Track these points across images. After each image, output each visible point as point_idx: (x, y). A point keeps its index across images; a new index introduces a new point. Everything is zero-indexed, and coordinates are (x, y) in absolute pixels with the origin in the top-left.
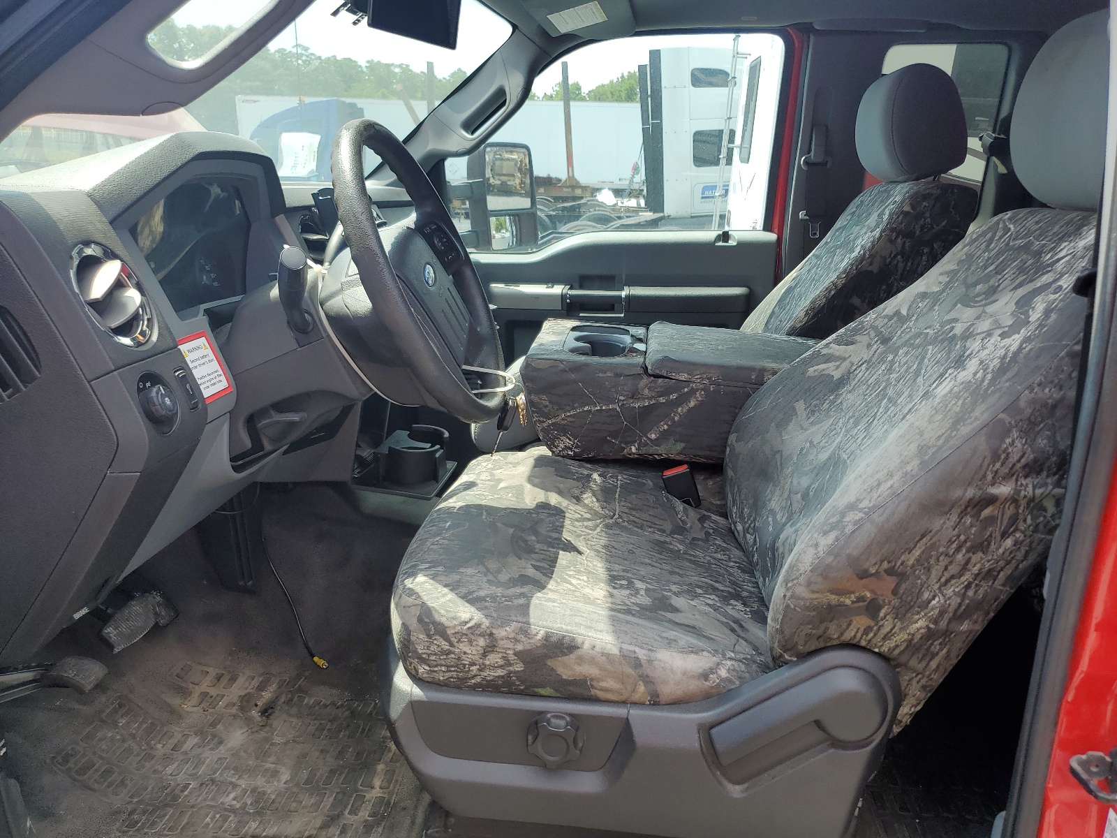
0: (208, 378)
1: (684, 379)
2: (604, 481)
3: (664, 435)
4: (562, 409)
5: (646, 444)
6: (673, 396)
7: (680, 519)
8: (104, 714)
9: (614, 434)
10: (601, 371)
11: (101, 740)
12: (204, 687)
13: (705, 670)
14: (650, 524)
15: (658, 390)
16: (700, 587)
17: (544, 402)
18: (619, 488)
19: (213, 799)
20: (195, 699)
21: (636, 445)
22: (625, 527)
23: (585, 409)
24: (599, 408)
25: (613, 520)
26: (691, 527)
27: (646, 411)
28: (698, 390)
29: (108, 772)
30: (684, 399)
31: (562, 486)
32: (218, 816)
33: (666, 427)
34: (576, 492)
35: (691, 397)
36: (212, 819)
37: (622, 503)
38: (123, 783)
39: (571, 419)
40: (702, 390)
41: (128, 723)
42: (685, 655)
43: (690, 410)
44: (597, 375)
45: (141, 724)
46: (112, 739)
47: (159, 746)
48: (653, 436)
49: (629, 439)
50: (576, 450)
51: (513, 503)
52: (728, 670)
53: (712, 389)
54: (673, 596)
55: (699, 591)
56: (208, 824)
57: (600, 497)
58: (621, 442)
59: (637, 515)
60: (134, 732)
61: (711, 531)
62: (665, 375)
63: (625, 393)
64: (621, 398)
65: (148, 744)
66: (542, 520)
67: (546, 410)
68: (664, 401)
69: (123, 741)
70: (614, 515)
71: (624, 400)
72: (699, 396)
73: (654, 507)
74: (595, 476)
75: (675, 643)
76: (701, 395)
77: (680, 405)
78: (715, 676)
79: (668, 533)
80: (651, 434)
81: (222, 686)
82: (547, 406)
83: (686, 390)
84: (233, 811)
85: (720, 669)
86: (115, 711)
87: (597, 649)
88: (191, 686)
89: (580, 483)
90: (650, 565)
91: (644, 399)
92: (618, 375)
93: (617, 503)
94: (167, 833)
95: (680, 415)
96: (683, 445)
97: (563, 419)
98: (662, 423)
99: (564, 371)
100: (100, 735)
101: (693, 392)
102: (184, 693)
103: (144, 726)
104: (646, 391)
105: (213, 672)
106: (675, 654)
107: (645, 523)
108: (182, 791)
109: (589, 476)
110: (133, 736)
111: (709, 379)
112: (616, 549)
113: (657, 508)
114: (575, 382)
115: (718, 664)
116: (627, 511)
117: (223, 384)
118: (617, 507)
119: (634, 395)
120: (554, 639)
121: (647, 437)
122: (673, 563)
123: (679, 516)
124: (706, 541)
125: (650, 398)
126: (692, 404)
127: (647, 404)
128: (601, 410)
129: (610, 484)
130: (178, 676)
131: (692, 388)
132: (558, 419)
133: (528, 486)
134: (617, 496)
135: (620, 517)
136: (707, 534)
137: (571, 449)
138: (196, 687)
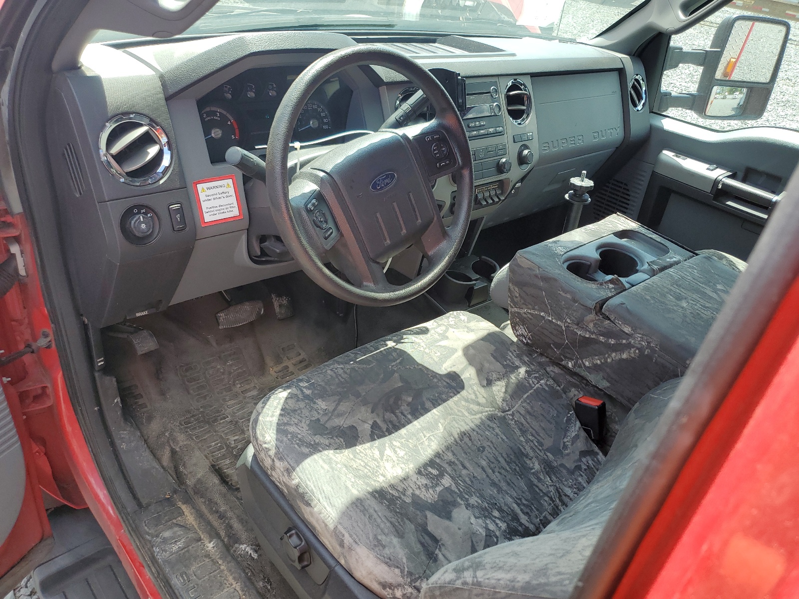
0: (218, 208)
1: (627, 332)
2: (525, 378)
3: (596, 368)
4: (526, 305)
5: (580, 367)
6: (612, 341)
7: (564, 443)
8: (224, 354)
9: (558, 346)
10: (564, 291)
11: (212, 368)
12: (289, 363)
13: (386, 582)
14: (534, 432)
15: (601, 329)
16: (500, 510)
17: (516, 293)
18: (532, 391)
19: (226, 434)
20: (280, 367)
21: (573, 362)
22: (508, 425)
23: (541, 314)
24: (550, 319)
25: (503, 414)
26: (568, 455)
27: (586, 342)
28: (633, 347)
29: (203, 387)
30: (618, 348)
31: (487, 365)
32: (219, 445)
33: (599, 362)
34: (494, 376)
35: (626, 350)
36: (215, 444)
37: (524, 404)
38: (205, 398)
39: (530, 317)
40: (638, 348)
41: (231, 365)
42: (379, 562)
43: (622, 360)
44: (559, 292)
45: (238, 368)
46: (219, 369)
47: (239, 386)
48: (587, 364)
49: (568, 355)
50: (529, 341)
51: (432, 362)
52: (404, 595)
53: (646, 353)
54: (464, 507)
55: (496, 513)
56: (211, 446)
57: (510, 390)
58: (561, 354)
59: (529, 420)
60: (232, 371)
61: (584, 467)
62: (612, 319)
63: (573, 318)
64: (568, 321)
65: (234, 382)
66: (438, 387)
67: (516, 300)
68: (603, 341)
69: (223, 373)
70: (509, 410)
71: (569, 323)
72: (633, 353)
73: (549, 421)
74: (522, 371)
75: (381, 548)
76: (635, 352)
77: (615, 351)
78: (391, 591)
79: (545, 448)
80: (586, 361)
81: (298, 368)
82: (517, 297)
83: (624, 341)
84: (228, 446)
85: (398, 589)
86: (230, 355)
87: (322, 516)
88: (286, 358)
89: (504, 370)
90: (483, 468)
91: (586, 330)
92: (575, 301)
93: (521, 401)
94: (194, 438)
95: (613, 360)
96: (608, 384)
97: (525, 313)
98: (596, 357)
99: (536, 276)
100: (213, 364)
101: (629, 346)
102: (278, 360)
103: (240, 371)
104: (591, 325)
105: (303, 355)
106: (371, 556)
107: (531, 430)
108: (221, 419)
109: (517, 367)
110: (230, 373)
111: (649, 343)
112: (471, 440)
113: (551, 423)
114: (540, 289)
115: (399, 585)
116: (523, 412)
117: (236, 212)
118: (517, 405)
119: (579, 323)
120: (301, 490)
121: (582, 361)
122: (508, 477)
123: (565, 440)
124: (571, 472)
125: (593, 333)
126: (624, 356)
127: (587, 336)
128: (551, 322)
129: (529, 383)
130: (283, 349)
131: (630, 343)
132: (522, 311)
133: (460, 353)
134: (525, 396)
135: (513, 415)
136: (578, 468)
137: (525, 338)
138: (288, 360)
